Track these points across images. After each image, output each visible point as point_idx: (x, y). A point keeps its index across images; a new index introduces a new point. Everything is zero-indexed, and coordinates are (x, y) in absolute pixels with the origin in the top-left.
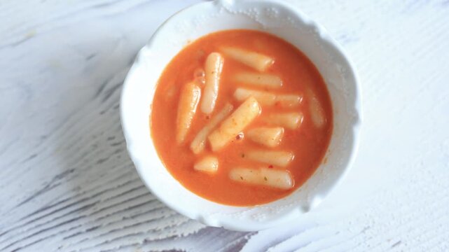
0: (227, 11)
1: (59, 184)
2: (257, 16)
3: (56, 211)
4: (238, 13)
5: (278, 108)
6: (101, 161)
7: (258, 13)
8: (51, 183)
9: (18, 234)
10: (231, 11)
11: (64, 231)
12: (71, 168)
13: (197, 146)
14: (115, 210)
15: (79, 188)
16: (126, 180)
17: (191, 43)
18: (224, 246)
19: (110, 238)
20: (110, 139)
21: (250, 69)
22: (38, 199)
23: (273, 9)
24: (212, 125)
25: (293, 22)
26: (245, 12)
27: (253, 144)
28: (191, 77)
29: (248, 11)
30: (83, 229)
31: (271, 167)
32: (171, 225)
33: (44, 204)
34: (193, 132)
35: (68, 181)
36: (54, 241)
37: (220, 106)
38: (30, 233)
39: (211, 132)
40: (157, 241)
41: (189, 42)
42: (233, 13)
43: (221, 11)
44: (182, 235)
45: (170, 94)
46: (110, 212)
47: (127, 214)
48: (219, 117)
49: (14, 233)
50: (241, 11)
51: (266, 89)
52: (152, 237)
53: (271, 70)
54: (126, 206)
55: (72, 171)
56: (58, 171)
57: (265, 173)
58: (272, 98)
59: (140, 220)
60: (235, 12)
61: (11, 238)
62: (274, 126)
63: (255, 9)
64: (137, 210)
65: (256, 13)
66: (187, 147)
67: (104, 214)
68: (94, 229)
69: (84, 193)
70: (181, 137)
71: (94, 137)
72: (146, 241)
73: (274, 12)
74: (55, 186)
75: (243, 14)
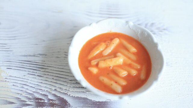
0: (129, 27)
1: (39, 57)
2: (139, 34)
3: (32, 64)
4: (133, 29)
5: (130, 66)
6: (57, 57)
7: (140, 33)
8: (36, 55)
9: (14, 64)
10: (131, 27)
11: (30, 72)
12: (46, 54)
13: (94, 62)
14: (52, 74)
15: (44, 61)
16: (61, 67)
17: (111, 32)
18: (82, 107)
19: (43, 82)
20: (65, 52)
21: (127, 49)
22: (29, 57)
23: (145, 33)
24: (103, 58)
25: (150, 40)
26: (135, 30)
27: (114, 72)
28: (105, 41)
29: (136, 30)
30: (37, 74)
31: (116, 82)
32: (68, 89)
33: (29, 60)
34: (95, 58)
35: (42, 57)
36: (24, 72)
37: (110, 55)
38: (18, 66)
39: (101, 60)
40: (59, 92)
41: (111, 31)
42: (131, 29)
43: (127, 26)
44: (69, 95)
45: (95, 43)
46: (50, 74)
47: (55, 78)
48: (107, 58)
49: (13, 63)
50: (134, 29)
51: (129, 58)
52: (58, 90)
53: (134, 54)
54: (57, 75)
55: (46, 55)
56: (41, 53)
57: (113, 83)
58: (129, 62)
59: (58, 82)
60: (132, 29)
61: (11, 64)
62: (125, 70)
63: (139, 31)
64: (59, 78)
65: (139, 32)
66: (90, 61)
67: (47, 73)
68: (40, 76)
69: (45, 64)
70: (90, 57)
71: (60, 49)
72: (55, 90)
73: (145, 34)
74: (37, 56)
75: (134, 30)
